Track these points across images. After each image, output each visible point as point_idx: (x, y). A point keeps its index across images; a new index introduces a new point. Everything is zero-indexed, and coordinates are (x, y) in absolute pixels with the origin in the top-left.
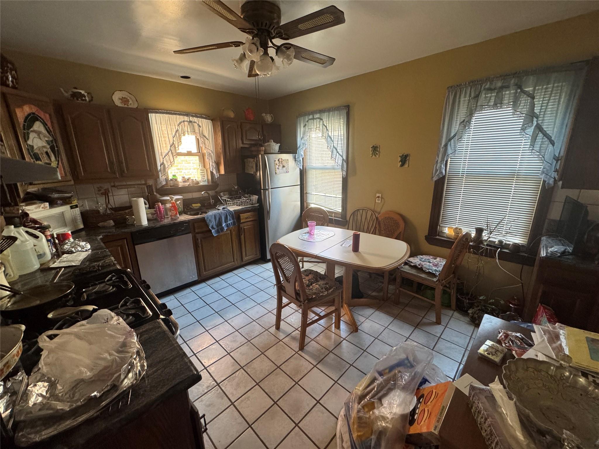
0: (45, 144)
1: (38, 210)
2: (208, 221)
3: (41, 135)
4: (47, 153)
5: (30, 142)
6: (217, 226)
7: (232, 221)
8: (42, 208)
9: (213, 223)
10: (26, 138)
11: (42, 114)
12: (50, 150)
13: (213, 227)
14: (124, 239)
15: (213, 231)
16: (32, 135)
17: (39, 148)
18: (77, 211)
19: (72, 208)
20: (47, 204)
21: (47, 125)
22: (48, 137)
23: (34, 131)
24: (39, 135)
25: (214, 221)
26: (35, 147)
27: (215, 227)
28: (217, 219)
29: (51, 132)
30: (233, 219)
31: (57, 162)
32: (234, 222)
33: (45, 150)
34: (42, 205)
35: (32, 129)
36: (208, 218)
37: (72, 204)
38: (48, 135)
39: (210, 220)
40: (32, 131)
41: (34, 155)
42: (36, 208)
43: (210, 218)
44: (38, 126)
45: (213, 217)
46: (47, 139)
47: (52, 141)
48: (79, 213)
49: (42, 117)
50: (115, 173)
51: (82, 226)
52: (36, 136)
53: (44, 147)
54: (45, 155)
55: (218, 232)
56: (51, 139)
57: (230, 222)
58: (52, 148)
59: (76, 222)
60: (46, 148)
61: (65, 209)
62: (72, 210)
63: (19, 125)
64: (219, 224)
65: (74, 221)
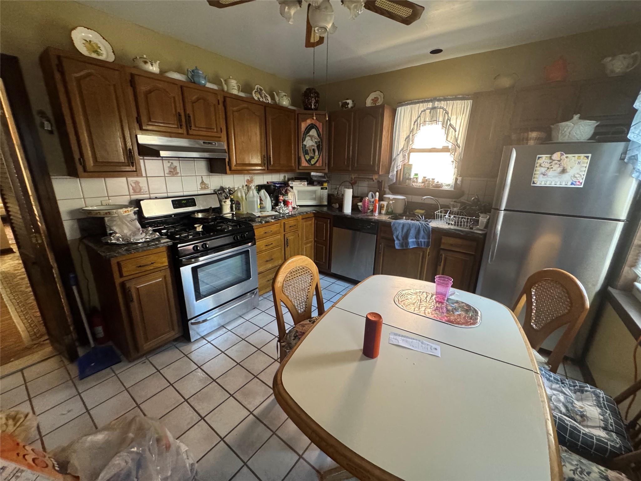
0: (314, 144)
1: (300, 185)
2: (393, 229)
3: (313, 138)
4: (314, 150)
5: (305, 143)
6: (403, 239)
7: (426, 240)
8: (303, 185)
9: (398, 233)
10: (304, 140)
11: (318, 124)
12: (316, 148)
13: (397, 237)
14: (329, 219)
15: (396, 242)
16: (308, 138)
17: (309, 147)
18: (325, 192)
19: (322, 189)
20: (306, 183)
21: (319, 130)
22: (318, 139)
23: (309, 136)
24: (312, 138)
25: (401, 231)
26: (307, 146)
27: (400, 237)
28: (405, 230)
29: (321, 135)
30: (429, 238)
31: (318, 156)
32: (428, 242)
33: (313, 148)
34: (303, 183)
35: (308, 135)
36: (394, 224)
37: (323, 186)
38: (318, 137)
39: (396, 228)
40: (308, 136)
41: (305, 151)
42: (299, 184)
43: (396, 225)
44: (313, 132)
45: (401, 226)
46: (316, 140)
47: (319, 142)
48: (327, 193)
49: (317, 125)
50: (349, 166)
51: (326, 203)
52: (310, 139)
53: (313, 146)
54: (312, 151)
55: (402, 245)
56: (319, 140)
57: (423, 240)
58: (318, 147)
59: (323, 200)
60: (315, 146)
61: (318, 188)
62: (322, 190)
63: (301, 133)
64: (406, 237)
65: (321, 199)
